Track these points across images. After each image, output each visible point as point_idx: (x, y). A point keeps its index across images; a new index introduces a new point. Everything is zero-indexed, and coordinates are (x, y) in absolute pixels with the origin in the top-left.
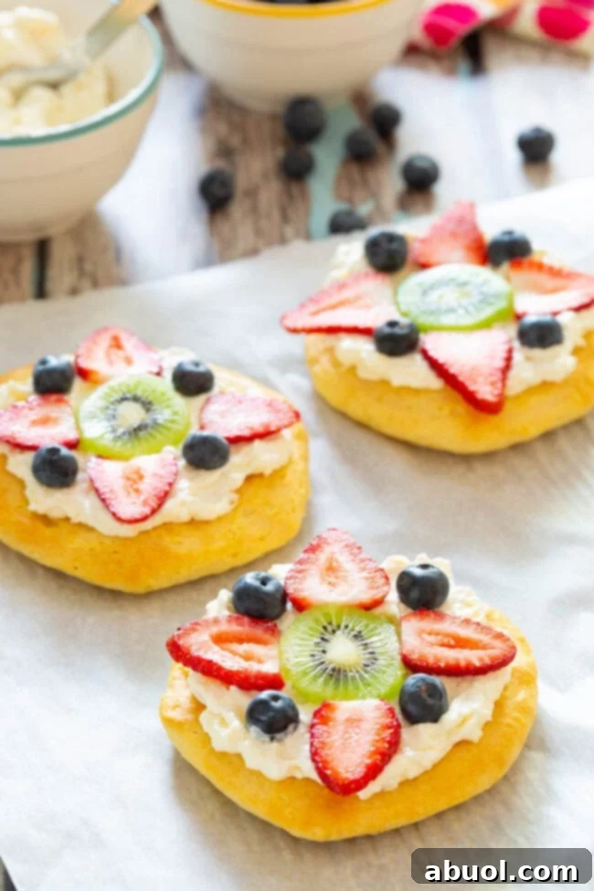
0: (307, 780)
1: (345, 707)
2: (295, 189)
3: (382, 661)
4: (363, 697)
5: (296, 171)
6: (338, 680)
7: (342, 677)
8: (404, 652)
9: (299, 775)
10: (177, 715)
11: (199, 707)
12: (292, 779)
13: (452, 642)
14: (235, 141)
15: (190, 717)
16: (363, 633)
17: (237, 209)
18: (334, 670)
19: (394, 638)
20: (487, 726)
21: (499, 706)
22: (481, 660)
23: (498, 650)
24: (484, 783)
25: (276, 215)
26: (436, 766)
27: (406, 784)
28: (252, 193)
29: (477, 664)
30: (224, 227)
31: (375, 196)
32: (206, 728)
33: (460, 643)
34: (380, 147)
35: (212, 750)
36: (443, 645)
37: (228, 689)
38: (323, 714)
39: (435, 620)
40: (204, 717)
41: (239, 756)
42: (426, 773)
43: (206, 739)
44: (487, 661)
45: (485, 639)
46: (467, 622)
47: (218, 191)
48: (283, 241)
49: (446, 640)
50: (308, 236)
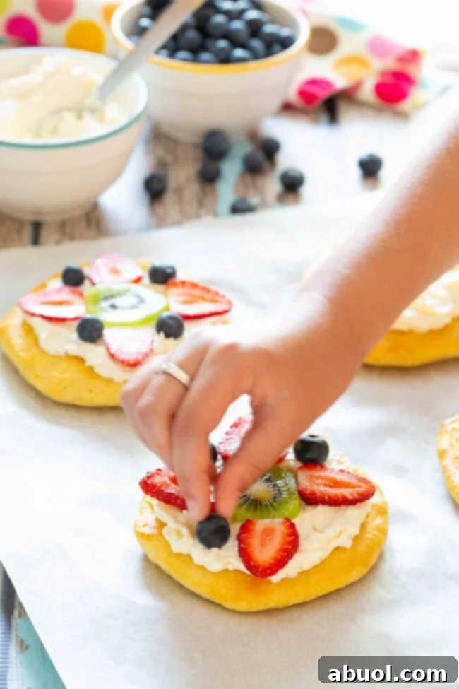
0: (237, 571)
1: (261, 524)
2: (208, 188)
3: (285, 495)
4: (274, 517)
5: (209, 177)
6: (256, 506)
7: (258, 505)
8: (301, 489)
9: (231, 568)
10: (147, 530)
11: (161, 525)
12: (227, 571)
13: (332, 484)
14: (169, 159)
15: (155, 531)
16: (272, 479)
17: (169, 198)
18: (253, 500)
19: (293, 481)
20: (356, 539)
21: (363, 526)
22: (352, 495)
23: (363, 488)
24: (354, 575)
25: (195, 203)
26: (322, 563)
27: (304, 574)
28: (179, 191)
29: (350, 497)
30: (160, 209)
31: (261, 193)
32: (167, 537)
33: (337, 484)
34: (266, 165)
35: (171, 552)
36: (326, 485)
37: (182, 512)
38: (246, 527)
39: (320, 470)
40: (165, 531)
41: (189, 556)
42: (315, 567)
43: (167, 545)
44: (356, 496)
45: (354, 481)
46: (342, 471)
47: (156, 185)
48: (198, 216)
49: (328, 483)
50: (216, 214)
